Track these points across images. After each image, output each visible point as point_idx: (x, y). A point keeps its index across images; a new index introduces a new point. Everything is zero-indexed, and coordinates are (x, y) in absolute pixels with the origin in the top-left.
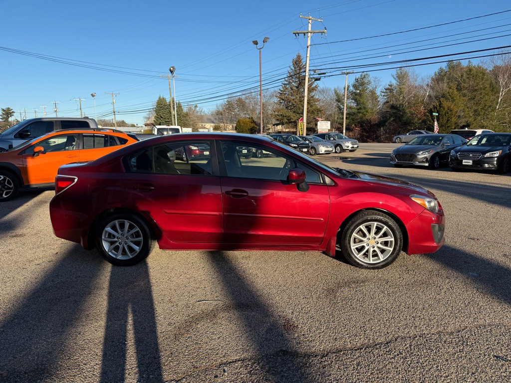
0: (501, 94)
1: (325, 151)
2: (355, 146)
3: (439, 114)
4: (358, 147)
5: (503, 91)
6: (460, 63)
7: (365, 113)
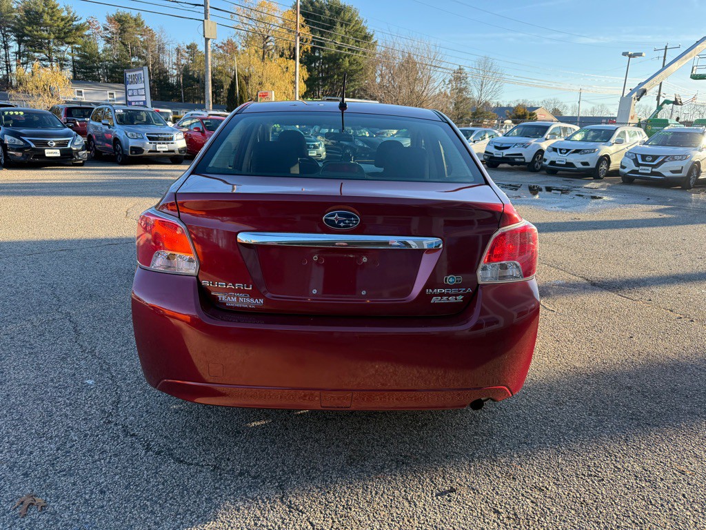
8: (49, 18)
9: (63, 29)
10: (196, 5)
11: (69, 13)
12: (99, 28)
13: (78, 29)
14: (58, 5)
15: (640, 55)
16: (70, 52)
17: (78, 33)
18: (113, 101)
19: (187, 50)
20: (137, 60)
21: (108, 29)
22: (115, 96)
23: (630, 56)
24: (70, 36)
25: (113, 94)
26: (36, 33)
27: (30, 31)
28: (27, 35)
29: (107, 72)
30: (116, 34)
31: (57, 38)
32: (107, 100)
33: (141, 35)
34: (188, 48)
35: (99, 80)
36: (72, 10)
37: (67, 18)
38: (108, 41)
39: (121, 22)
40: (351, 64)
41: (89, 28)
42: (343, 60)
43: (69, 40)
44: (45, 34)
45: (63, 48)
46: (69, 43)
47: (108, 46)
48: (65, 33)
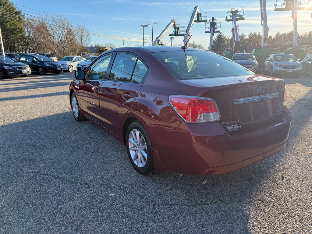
15: (147, 26)
23: (144, 26)
40: (11, 25)
42: (6, 23)
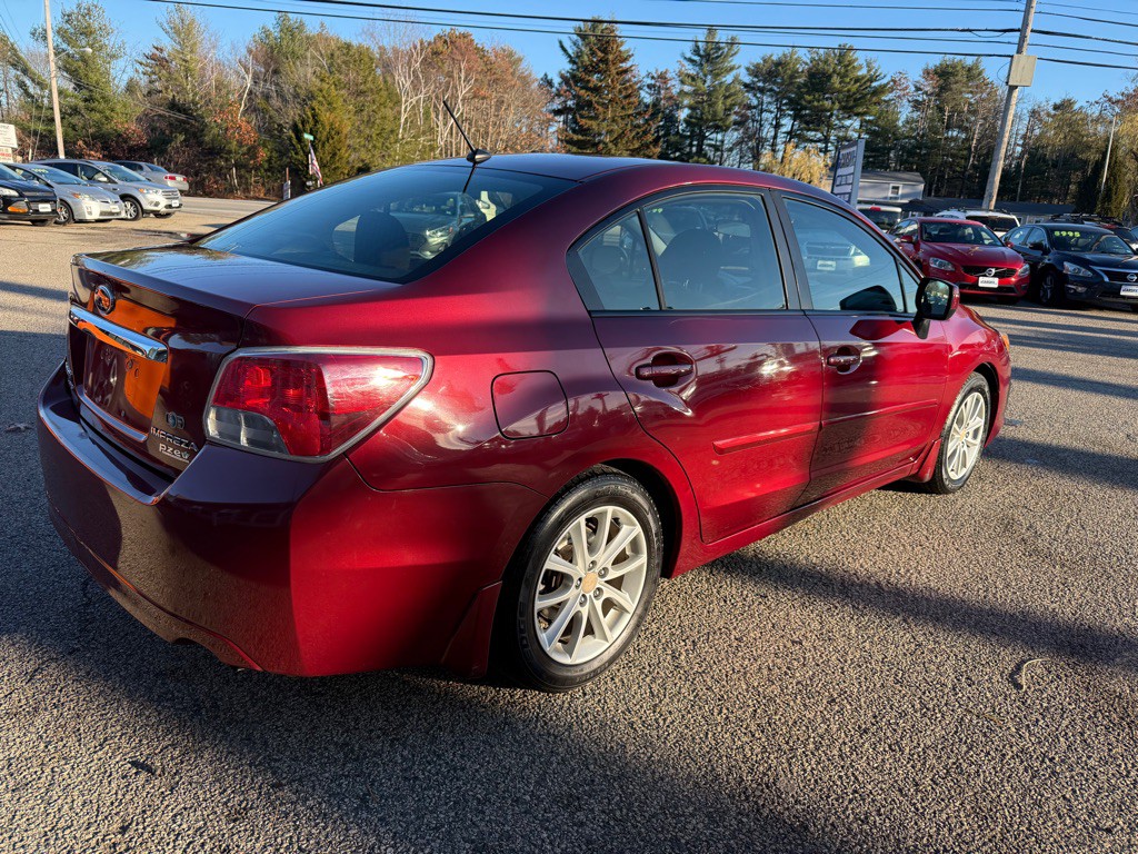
0: (403, 107)
1: (102, 213)
2: (175, 203)
3: (315, 138)
4: (181, 205)
5: (406, 101)
6: (301, 26)
7: (108, 113)
8: (838, 80)
9: (854, 94)
10: (1005, 31)
11: (869, 71)
12: (906, 88)
13: (878, 92)
14: (856, 59)
16: (858, 127)
17: (874, 99)
18: (896, 198)
19: (1053, 112)
20: (955, 134)
21: (920, 89)
22: (900, 192)
24: (861, 105)
25: (897, 188)
26: (816, 103)
27: (810, 102)
28: (805, 108)
29: (902, 155)
30: (931, 94)
31: (843, 108)
32: (886, 198)
33: (971, 92)
34: (1056, 107)
35: (888, 167)
36: (875, 65)
37: (863, 78)
38: (917, 105)
39: (944, 76)
41: (892, 90)
43: (860, 110)
44: (827, 104)
45: (847, 123)
46: (857, 114)
47: (915, 115)
48: (855, 100)
